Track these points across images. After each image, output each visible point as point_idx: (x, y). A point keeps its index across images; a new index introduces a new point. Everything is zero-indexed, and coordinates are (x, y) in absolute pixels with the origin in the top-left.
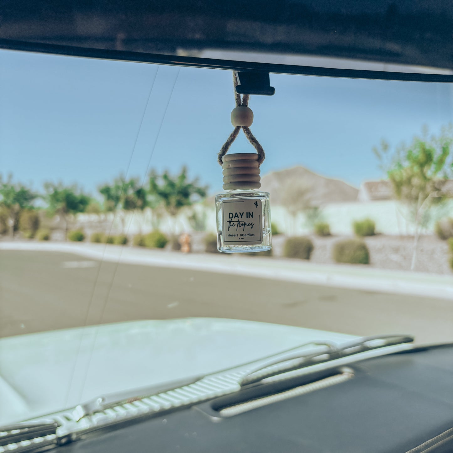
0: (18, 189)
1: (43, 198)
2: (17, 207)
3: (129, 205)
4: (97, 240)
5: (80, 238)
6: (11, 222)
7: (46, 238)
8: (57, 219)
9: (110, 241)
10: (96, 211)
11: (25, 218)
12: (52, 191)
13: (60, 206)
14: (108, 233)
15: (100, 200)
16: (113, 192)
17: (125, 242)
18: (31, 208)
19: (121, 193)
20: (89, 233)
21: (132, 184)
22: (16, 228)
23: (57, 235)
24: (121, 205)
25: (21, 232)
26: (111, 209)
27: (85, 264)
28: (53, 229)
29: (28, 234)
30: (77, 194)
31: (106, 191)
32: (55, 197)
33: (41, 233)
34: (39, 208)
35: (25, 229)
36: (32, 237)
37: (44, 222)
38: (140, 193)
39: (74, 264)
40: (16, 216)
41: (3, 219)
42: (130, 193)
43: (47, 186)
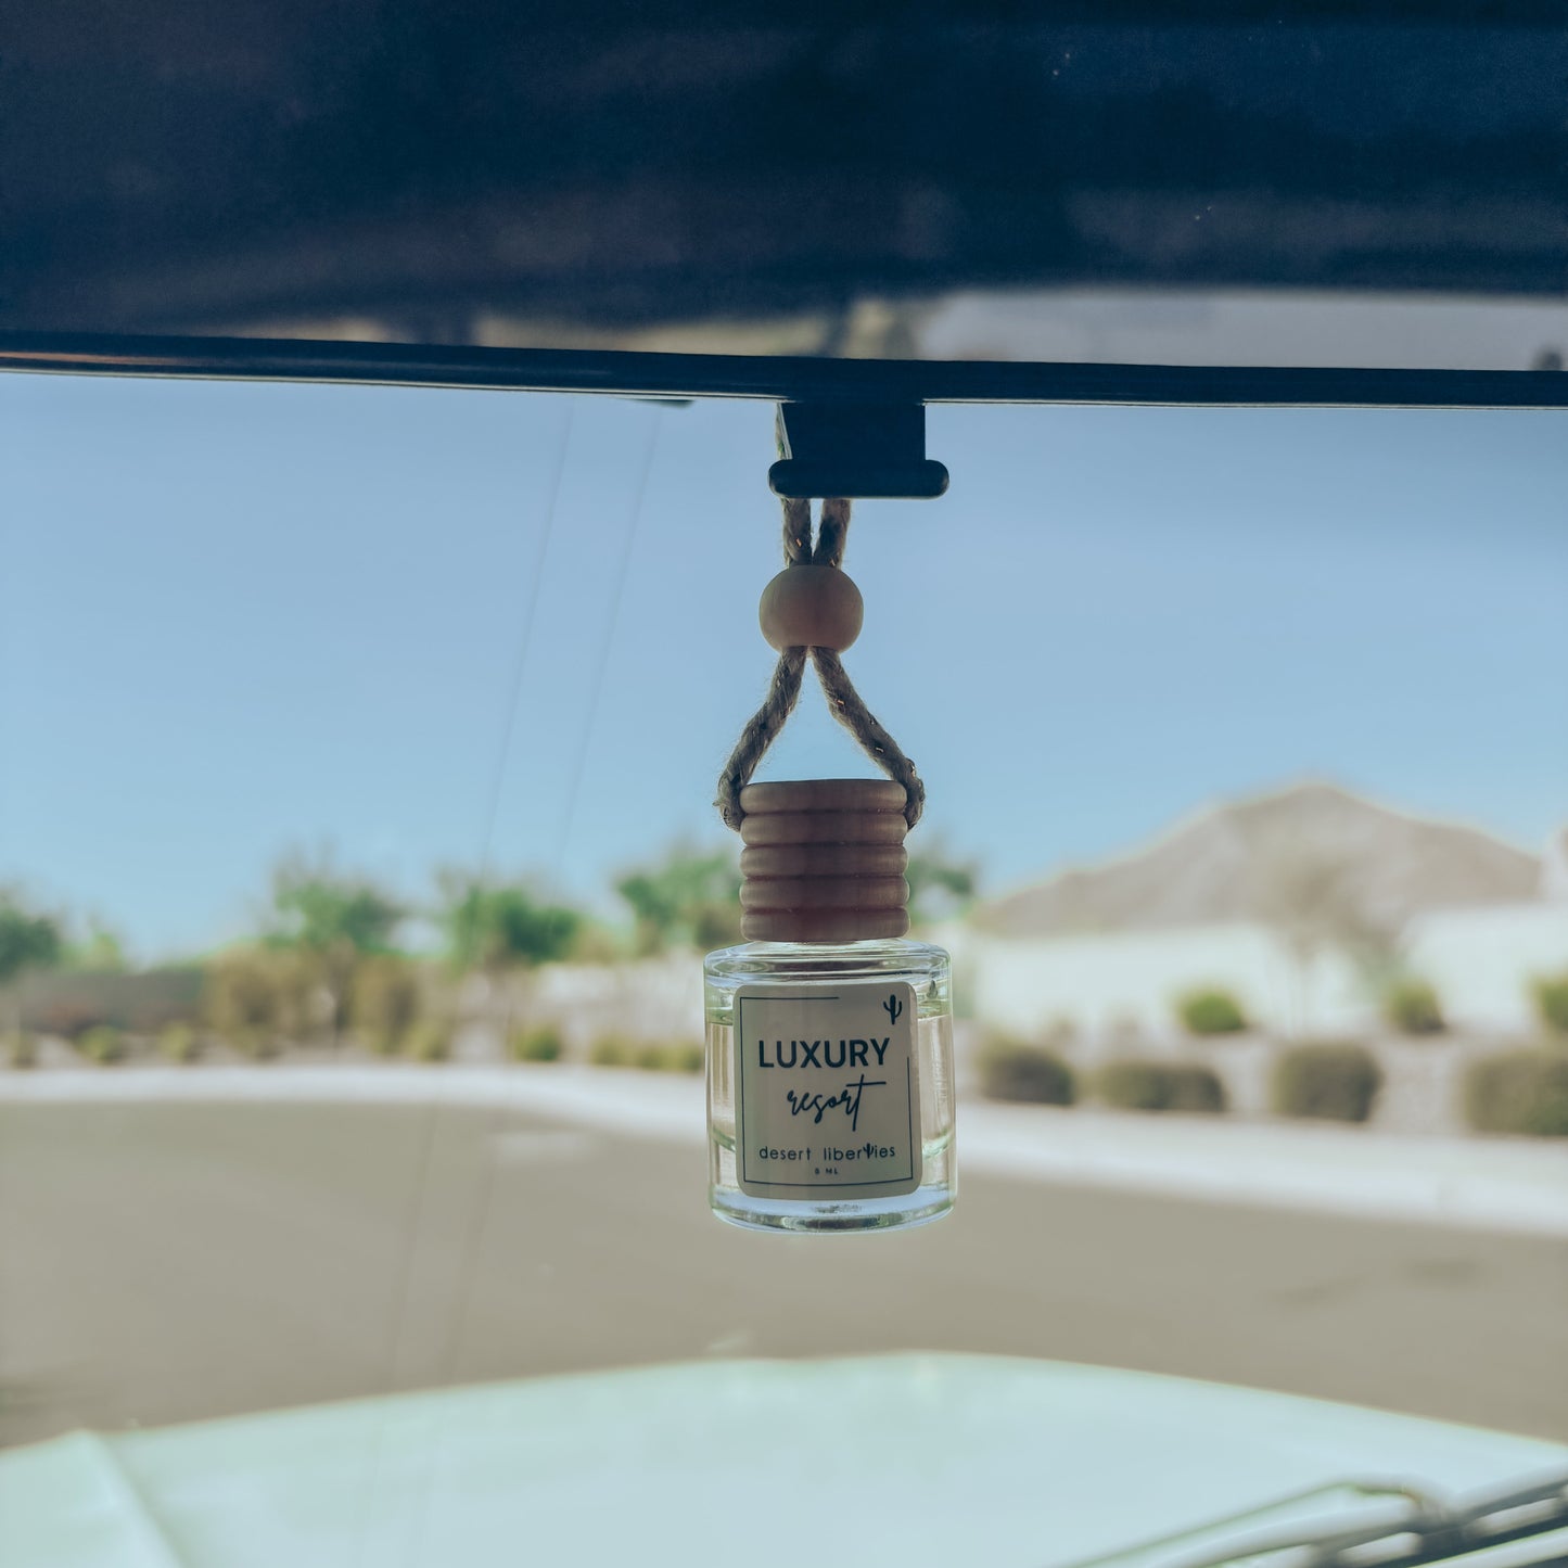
0: (349, 895)
2: (344, 948)
3: (711, 935)
4: (608, 1057)
5: (547, 1051)
6: (324, 1002)
7: (438, 1054)
8: (477, 991)
9: (650, 1062)
10: (604, 956)
11: (370, 991)
12: (460, 895)
13: (488, 942)
14: (648, 1029)
15: (613, 919)
16: (660, 894)
17: (696, 1063)
18: (392, 954)
19: (686, 902)
20: (581, 1033)
22: (342, 1021)
23: (476, 1042)
24: (686, 932)
25: (363, 1036)
26: (651, 949)
28: (455, 1023)
29: (377, 1037)
30: (542, 901)
31: (638, 892)
32: (469, 915)
33: (421, 1036)
35: (368, 1023)
36: (391, 1047)
37: (433, 1001)
39: (519, 1147)
40: (342, 979)
41: (300, 992)
42: (717, 896)
43: (445, 879)
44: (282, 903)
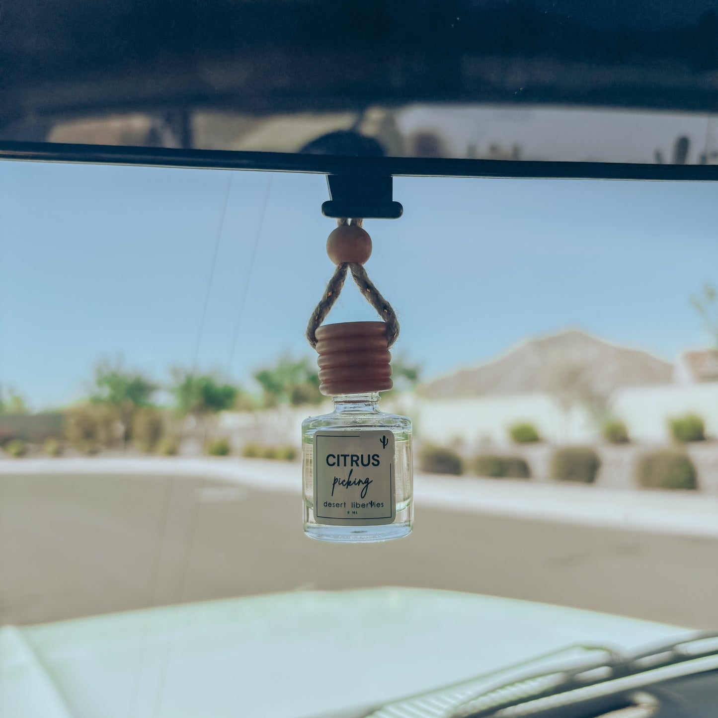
0: (131, 379)
1: (169, 390)
2: (129, 404)
3: (299, 399)
4: (251, 454)
5: (223, 451)
6: (119, 428)
7: (172, 452)
8: (191, 423)
9: (270, 455)
10: (249, 408)
11: (140, 424)
12: (182, 380)
13: (195, 401)
14: (269, 441)
15: (253, 391)
16: (275, 379)
17: (291, 456)
19: (287, 383)
20: (238, 443)
21: (302, 365)
22: (128, 437)
23: (190, 447)
24: (286, 397)
25: (137, 444)
26: (270, 405)
27: (232, 493)
28: (181, 438)
29: (144, 445)
30: (220, 383)
31: (264, 378)
32: (187, 388)
33: (165, 444)
34: (163, 408)
35: (140, 438)
36: (151, 451)
37: (170, 428)
38: (313, 379)
39: (210, 494)
40: (128, 418)
41: (108, 423)
42: (302, 380)
43: (175, 372)
44: (100, 383)
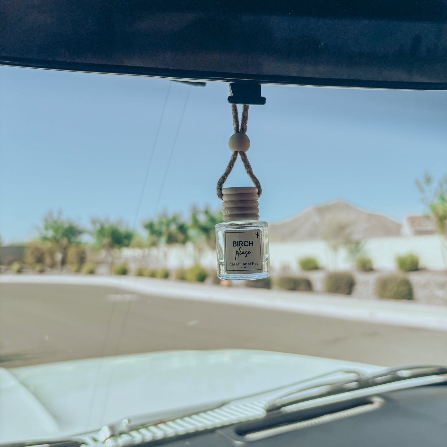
0: (66, 226)
1: (90, 233)
2: (65, 241)
3: (171, 240)
4: (140, 274)
5: (124, 272)
6: (59, 257)
7: (92, 272)
8: (103, 254)
9: (153, 275)
10: (140, 245)
11: (72, 253)
12: (98, 227)
13: (106, 240)
14: (152, 266)
15: (143, 235)
16: (157, 228)
17: (166, 276)
18: (79, 244)
19: (164, 229)
20: (133, 267)
21: (174, 220)
22: (64, 262)
23: (103, 269)
24: (163, 239)
25: (68, 266)
26: (154, 244)
27: (128, 297)
28: (99, 263)
29: (75, 267)
30: (122, 229)
31: (150, 227)
32: (101, 232)
33: (87, 267)
34: (86, 244)
35: (72, 263)
36: (78, 271)
37: (90, 256)
38: (182, 228)
40: (65, 250)
41: (52, 254)
42: (173, 228)
43: (94, 222)
44: (46, 228)
